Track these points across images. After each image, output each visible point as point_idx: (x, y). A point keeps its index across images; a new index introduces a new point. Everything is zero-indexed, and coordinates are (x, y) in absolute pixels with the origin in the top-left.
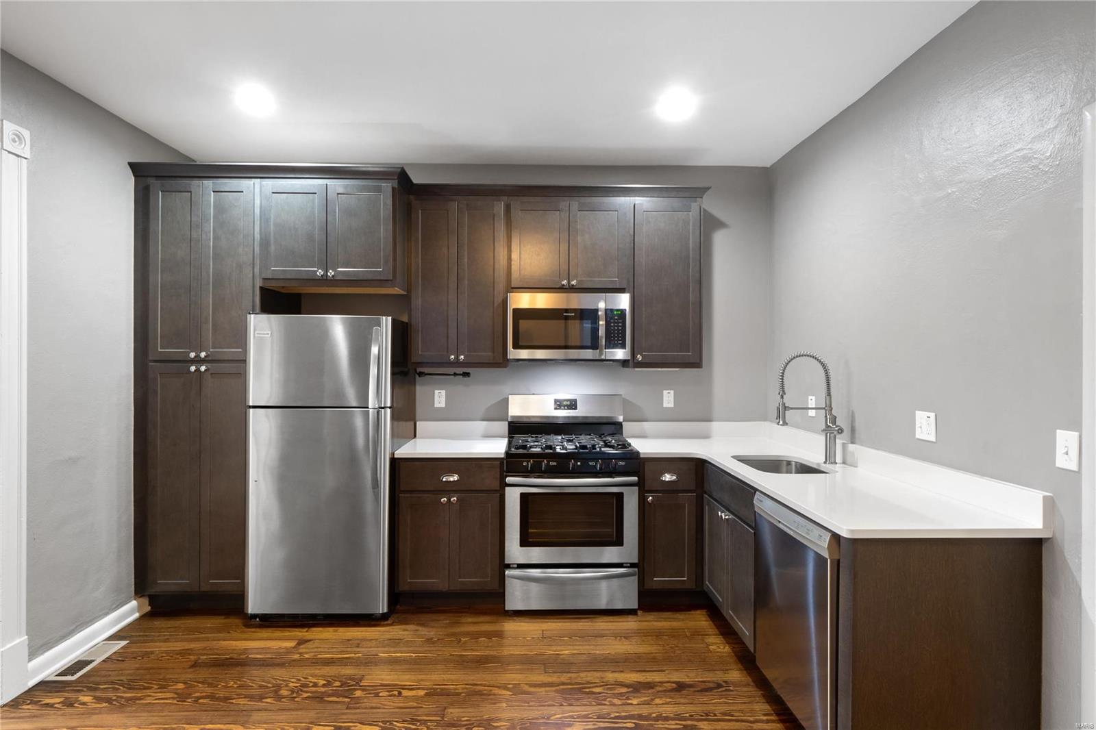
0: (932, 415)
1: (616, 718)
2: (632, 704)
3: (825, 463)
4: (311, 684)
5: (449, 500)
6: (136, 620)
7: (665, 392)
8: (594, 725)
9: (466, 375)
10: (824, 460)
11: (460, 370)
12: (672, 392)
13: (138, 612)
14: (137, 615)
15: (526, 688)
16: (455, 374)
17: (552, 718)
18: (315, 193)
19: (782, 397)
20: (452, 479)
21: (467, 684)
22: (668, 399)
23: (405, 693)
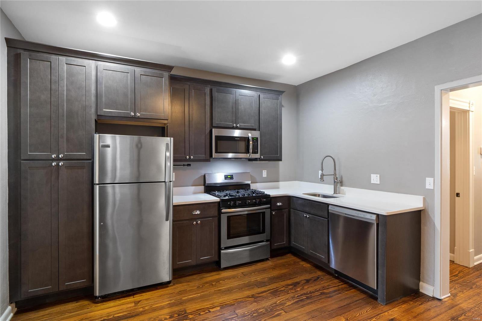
0: (378, 175)
1: (297, 297)
2: (298, 291)
3: (334, 194)
4: (163, 319)
5: (197, 223)
6: (13, 317)
7: (264, 171)
8: (293, 301)
9: (189, 165)
10: (333, 193)
11: (186, 163)
12: (266, 171)
13: (12, 313)
14: (12, 315)
15: (257, 295)
16: (184, 165)
17: (277, 303)
18: (129, 73)
19: (322, 171)
20: (196, 213)
21: (233, 300)
22: (265, 174)
23: (211, 310)
